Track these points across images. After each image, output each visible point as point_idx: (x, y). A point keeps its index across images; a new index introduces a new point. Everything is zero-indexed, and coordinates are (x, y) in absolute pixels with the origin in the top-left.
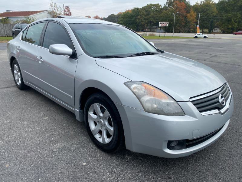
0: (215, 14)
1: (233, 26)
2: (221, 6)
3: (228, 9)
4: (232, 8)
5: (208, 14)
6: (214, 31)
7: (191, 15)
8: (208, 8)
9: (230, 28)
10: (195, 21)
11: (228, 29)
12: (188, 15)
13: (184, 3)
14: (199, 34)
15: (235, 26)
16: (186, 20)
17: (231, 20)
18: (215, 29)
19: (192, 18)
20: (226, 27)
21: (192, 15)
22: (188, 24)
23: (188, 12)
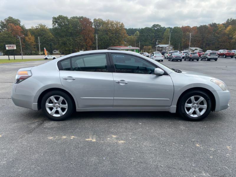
0: (51, 38)
1: (69, 48)
2: (56, 32)
3: (63, 34)
4: (65, 34)
5: (45, 38)
6: (54, 53)
7: (29, 38)
8: (44, 32)
9: (67, 50)
10: (34, 43)
11: (66, 50)
12: (27, 38)
13: (20, 26)
14: (49, 56)
15: (71, 48)
16: (25, 43)
17: (66, 44)
18: (55, 51)
19: (31, 41)
20: (64, 49)
21: (31, 39)
22: (28, 47)
23: (26, 35)
